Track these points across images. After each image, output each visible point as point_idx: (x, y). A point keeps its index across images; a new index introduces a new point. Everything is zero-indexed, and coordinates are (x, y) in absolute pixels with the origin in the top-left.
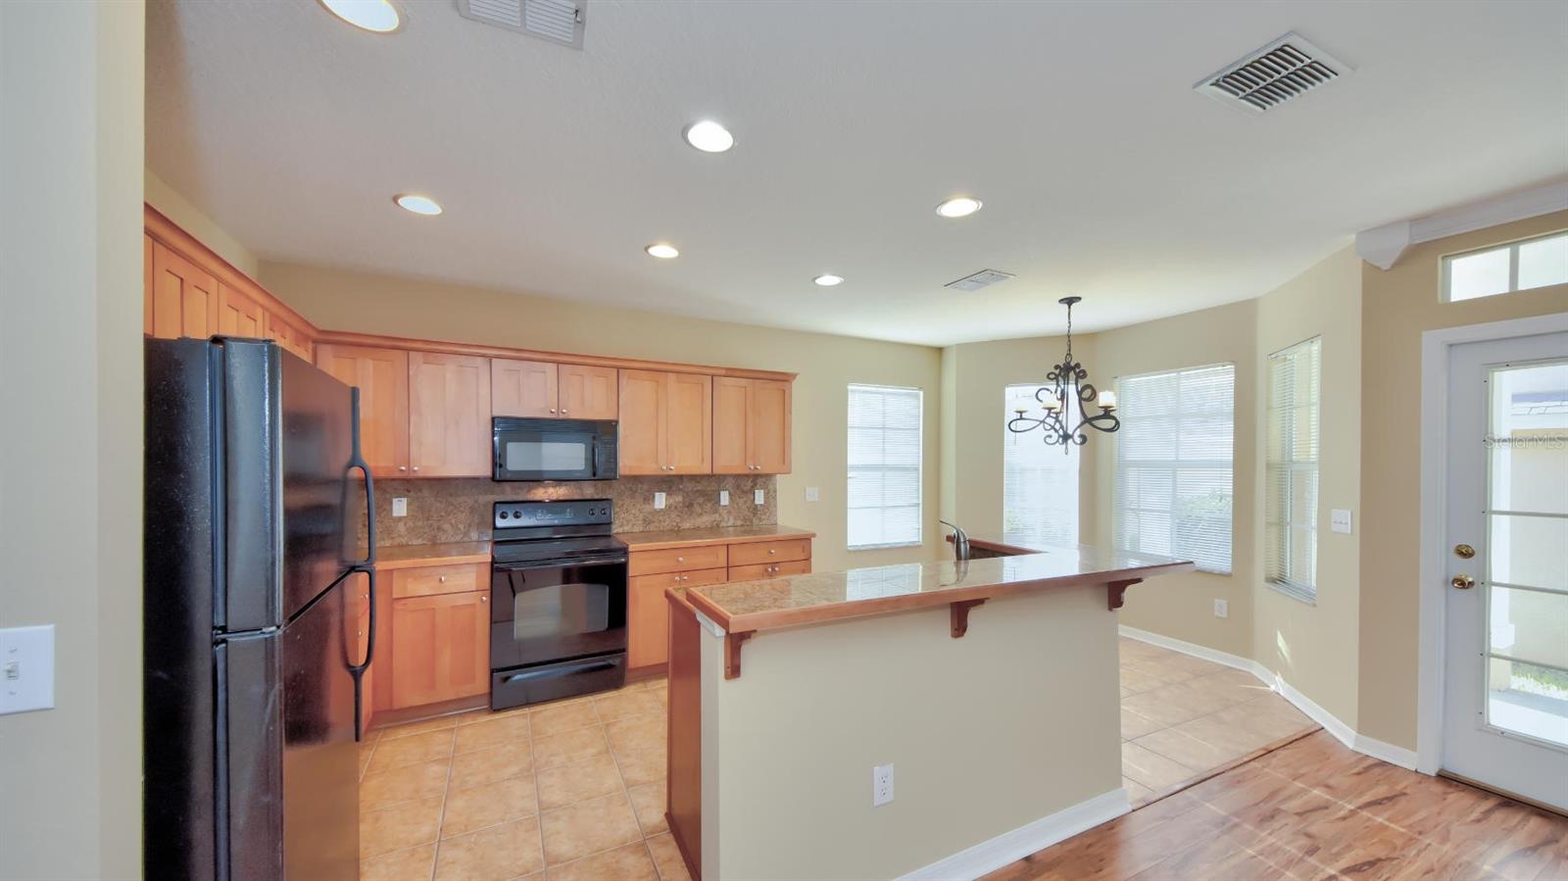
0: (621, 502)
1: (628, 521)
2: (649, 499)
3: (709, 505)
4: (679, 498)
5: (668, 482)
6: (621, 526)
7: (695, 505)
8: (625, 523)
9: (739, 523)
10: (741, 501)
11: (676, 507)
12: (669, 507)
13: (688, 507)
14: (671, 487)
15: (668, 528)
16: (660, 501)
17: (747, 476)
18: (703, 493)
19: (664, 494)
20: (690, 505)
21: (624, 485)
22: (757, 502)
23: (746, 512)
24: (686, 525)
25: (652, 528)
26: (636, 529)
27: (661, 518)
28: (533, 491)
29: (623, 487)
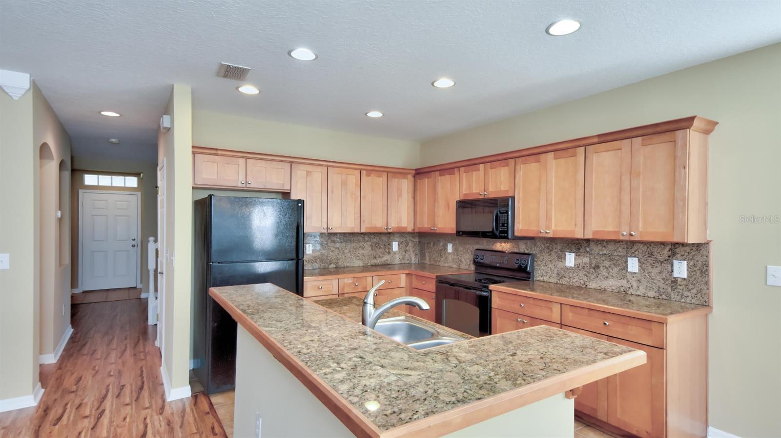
0: (541, 257)
1: (547, 273)
2: (562, 258)
3: (616, 269)
4: (587, 260)
5: (577, 245)
6: (542, 276)
7: (601, 268)
8: (545, 274)
9: (652, 294)
10: (655, 271)
11: (584, 268)
12: (577, 266)
13: (594, 268)
14: (579, 249)
15: (577, 284)
16: (570, 260)
17: (663, 244)
18: (610, 257)
19: (573, 255)
20: (597, 267)
21: (544, 245)
22: (676, 274)
23: (661, 284)
24: (593, 285)
25: (564, 281)
26: (552, 280)
27: (571, 275)
28: (495, 244)
29: (543, 246)
